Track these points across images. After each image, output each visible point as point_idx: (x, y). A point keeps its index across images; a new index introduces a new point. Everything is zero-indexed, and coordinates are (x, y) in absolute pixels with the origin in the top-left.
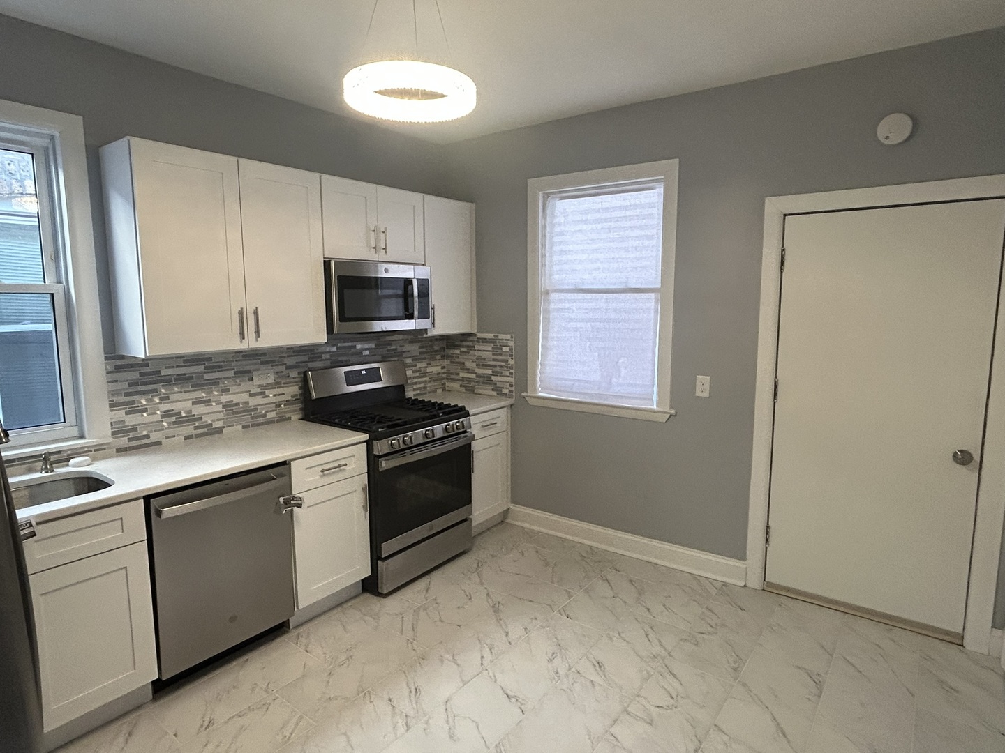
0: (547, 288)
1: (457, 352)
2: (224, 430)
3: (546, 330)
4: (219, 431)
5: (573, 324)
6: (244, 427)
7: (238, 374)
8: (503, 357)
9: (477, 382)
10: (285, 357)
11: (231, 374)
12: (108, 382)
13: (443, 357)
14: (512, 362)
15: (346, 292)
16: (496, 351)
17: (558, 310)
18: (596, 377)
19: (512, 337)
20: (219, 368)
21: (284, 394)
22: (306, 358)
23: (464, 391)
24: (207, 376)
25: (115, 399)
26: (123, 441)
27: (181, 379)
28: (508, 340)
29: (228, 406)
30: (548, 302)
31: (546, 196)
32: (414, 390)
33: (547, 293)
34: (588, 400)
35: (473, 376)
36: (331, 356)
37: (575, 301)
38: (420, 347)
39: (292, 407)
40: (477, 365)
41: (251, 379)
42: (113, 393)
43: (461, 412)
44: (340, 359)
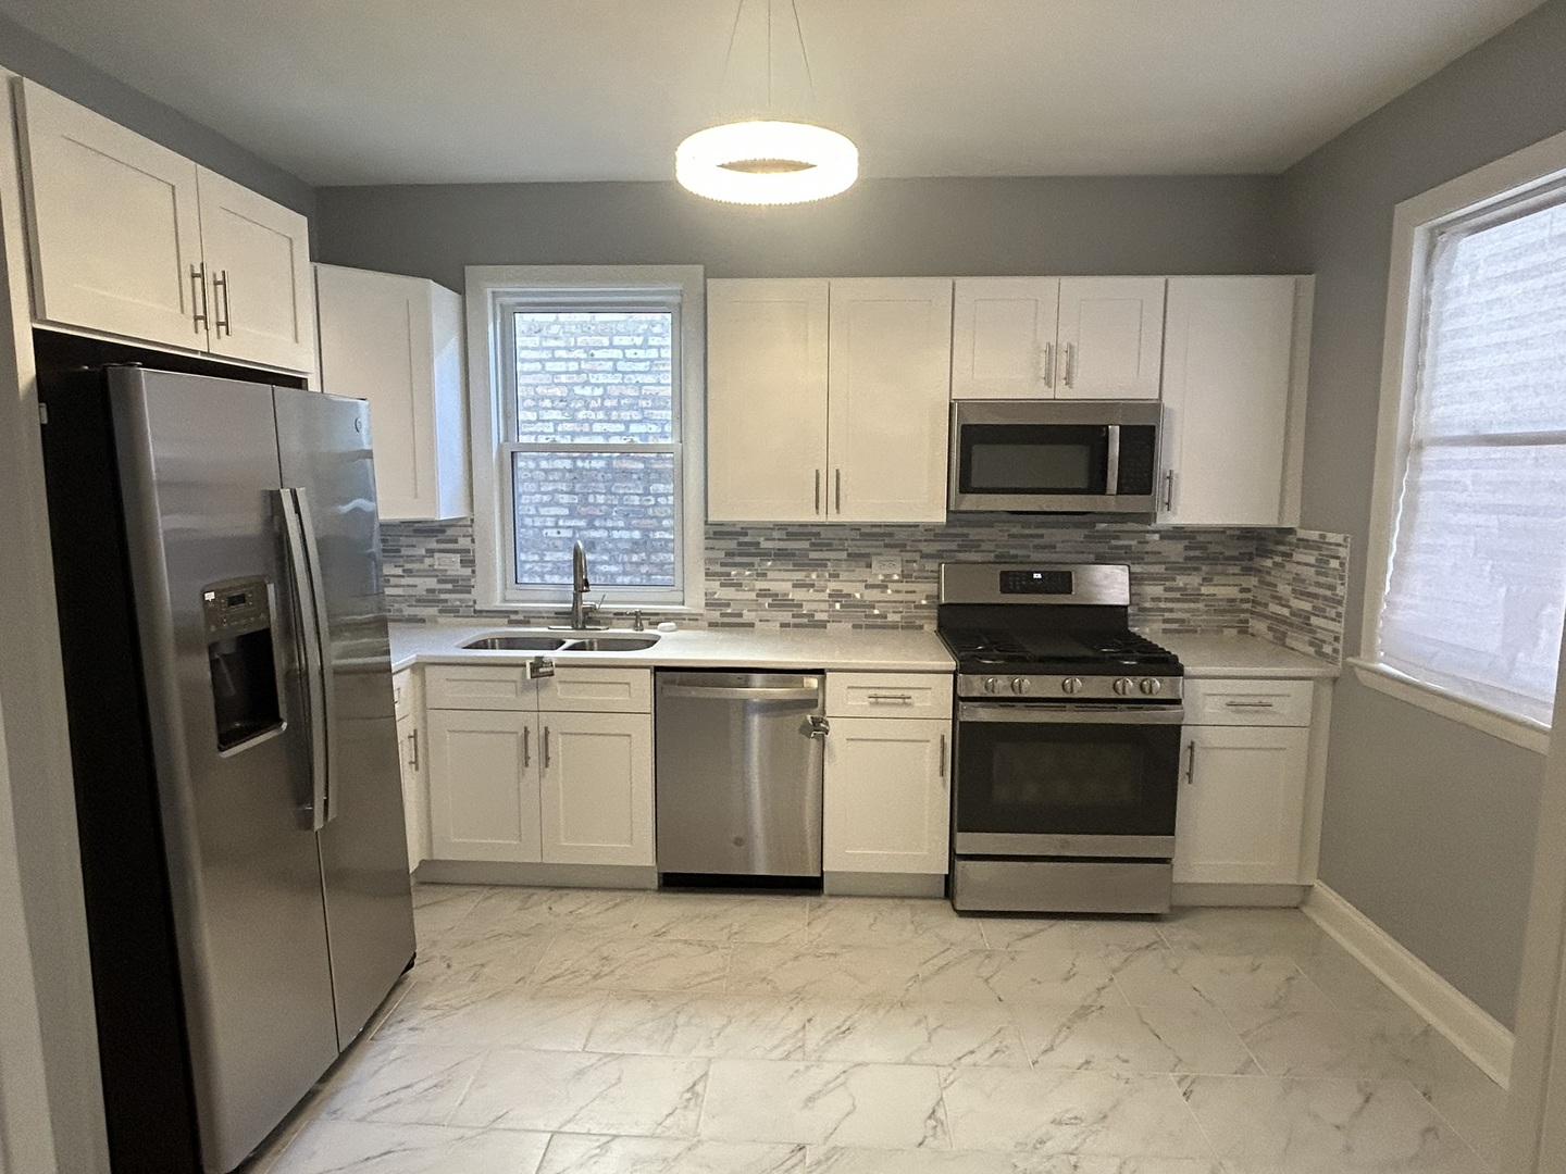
0: (1421, 436)
1: (1268, 563)
2: (828, 624)
3: (1408, 526)
4: (822, 625)
5: (1463, 518)
6: (855, 626)
7: (853, 557)
8: (1330, 580)
9: (1291, 625)
10: (920, 541)
11: (844, 555)
12: (707, 549)
13: (1247, 571)
14: (1341, 591)
15: (976, 449)
16: (1322, 562)
17: (1435, 485)
18: (1492, 643)
19: (1345, 539)
20: (828, 546)
21: (915, 592)
22: (954, 546)
23: (1271, 639)
24: (813, 555)
25: (711, 568)
26: (715, 615)
27: (781, 555)
28: (1340, 545)
29: (836, 595)
30: (1418, 468)
31: (1435, 234)
32: (1166, 621)
33: (1420, 446)
34: (1460, 694)
35: (1286, 612)
36: (997, 546)
37: (1470, 463)
38: (1186, 548)
39: (926, 613)
40: (1294, 591)
41: (869, 566)
42: (709, 561)
43: (1169, 666)
44: (1013, 552)
